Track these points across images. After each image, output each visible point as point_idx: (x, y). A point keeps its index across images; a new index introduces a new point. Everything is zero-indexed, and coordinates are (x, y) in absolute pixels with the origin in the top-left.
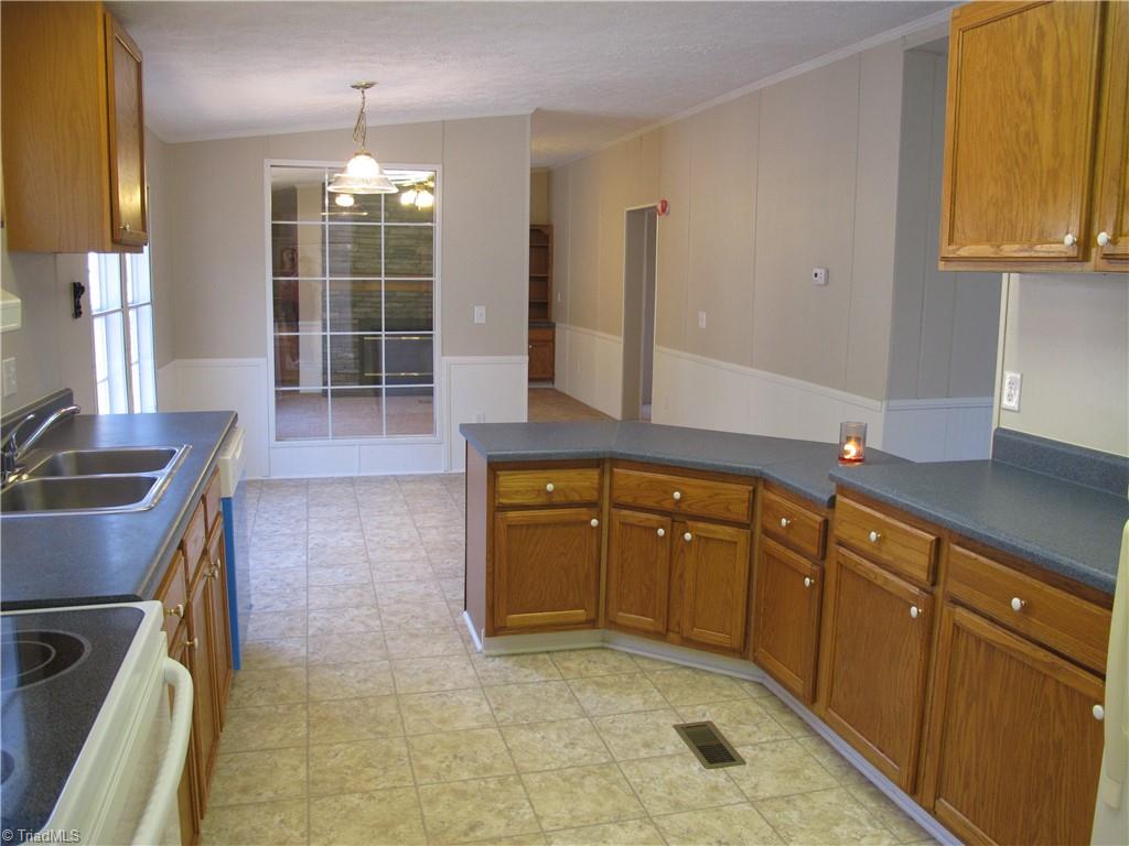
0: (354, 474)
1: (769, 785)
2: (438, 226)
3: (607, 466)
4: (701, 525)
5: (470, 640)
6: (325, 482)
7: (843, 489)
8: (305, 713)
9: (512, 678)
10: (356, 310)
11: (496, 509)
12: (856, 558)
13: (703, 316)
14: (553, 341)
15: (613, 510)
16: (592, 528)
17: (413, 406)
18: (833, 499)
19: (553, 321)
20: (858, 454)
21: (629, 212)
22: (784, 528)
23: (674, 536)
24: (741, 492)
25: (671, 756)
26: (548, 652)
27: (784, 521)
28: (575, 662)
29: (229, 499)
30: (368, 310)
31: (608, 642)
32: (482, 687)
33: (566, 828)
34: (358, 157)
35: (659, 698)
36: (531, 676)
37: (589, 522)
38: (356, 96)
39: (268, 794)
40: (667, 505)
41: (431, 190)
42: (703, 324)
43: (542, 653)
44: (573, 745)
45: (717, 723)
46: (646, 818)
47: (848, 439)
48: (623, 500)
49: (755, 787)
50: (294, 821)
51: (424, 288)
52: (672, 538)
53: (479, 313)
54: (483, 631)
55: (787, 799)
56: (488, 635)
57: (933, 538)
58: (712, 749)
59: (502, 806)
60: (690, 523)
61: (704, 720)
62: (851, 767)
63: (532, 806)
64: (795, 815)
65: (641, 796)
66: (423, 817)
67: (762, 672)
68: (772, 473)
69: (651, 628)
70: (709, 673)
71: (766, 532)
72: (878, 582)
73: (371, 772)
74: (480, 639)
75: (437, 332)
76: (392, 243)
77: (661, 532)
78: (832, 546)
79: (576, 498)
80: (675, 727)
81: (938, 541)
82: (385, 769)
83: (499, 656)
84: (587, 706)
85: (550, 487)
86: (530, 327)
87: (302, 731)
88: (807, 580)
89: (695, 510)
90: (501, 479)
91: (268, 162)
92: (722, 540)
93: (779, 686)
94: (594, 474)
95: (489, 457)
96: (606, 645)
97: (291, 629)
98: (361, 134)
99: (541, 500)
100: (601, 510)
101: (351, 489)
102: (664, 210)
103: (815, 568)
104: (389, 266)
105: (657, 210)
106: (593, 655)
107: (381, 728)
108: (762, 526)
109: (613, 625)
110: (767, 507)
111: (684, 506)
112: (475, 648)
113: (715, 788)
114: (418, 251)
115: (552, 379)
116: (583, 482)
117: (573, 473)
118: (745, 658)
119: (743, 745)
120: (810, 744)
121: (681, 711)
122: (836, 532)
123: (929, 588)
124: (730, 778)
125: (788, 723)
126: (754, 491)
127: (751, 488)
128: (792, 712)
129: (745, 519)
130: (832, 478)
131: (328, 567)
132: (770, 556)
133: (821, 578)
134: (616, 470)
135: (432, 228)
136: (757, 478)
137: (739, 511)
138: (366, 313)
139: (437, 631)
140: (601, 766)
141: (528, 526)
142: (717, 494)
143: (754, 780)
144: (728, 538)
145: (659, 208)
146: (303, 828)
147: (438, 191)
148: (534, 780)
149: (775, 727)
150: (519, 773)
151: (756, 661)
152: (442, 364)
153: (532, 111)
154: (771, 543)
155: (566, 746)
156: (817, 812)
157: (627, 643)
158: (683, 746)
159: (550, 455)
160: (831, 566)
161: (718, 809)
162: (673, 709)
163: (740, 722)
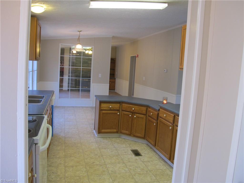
0: (74, 106)
1: (146, 159)
2: (93, 58)
3: (121, 103)
4: (137, 114)
5: (95, 135)
6: (68, 107)
7: (161, 108)
8: (64, 145)
9: (102, 141)
10: (75, 74)
11: (101, 110)
12: (162, 119)
13: (144, 78)
14: (115, 82)
15: (122, 112)
16: (118, 115)
17: (86, 94)
18: (159, 109)
19: (115, 78)
20: (166, 103)
21: (131, 57)
22: (151, 115)
23: (132, 116)
24: (144, 108)
25: (130, 154)
26: (109, 137)
27: (151, 114)
28: (114, 139)
29: (53, 105)
30: (78, 74)
31: (120, 136)
32: (97, 142)
33: (109, 164)
34: (78, 45)
35: (128, 145)
36: (106, 141)
37: (117, 113)
38: (79, 33)
39: (58, 156)
40: (131, 111)
41: (92, 51)
42: (144, 79)
43: (108, 137)
44: (112, 152)
45: (138, 150)
46: (124, 163)
47: (164, 100)
48: (123, 110)
49: (144, 159)
50: (62, 161)
51: (89, 70)
52: (132, 117)
53: (100, 75)
54: (97, 133)
55: (149, 161)
56: (98, 133)
57: (174, 115)
58: (137, 153)
59: (98, 160)
60: (135, 114)
61: (136, 149)
62: (161, 157)
63: (104, 160)
64: (150, 164)
65: (123, 160)
66: (85, 161)
67: (148, 142)
68: (150, 105)
69: (128, 133)
70: (138, 142)
71: (149, 116)
72: (166, 123)
73: (76, 154)
74: (97, 134)
75: (91, 78)
76: (83, 60)
77: (130, 116)
78: (159, 118)
79: (115, 109)
80: (131, 150)
81: (174, 116)
82: (78, 154)
83: (100, 138)
84: (115, 146)
85: (111, 107)
86: (110, 79)
87: (64, 147)
88: (155, 124)
89: (137, 112)
90: (102, 105)
91: (60, 44)
92: (141, 117)
93: (150, 144)
94: (118, 105)
95: (100, 101)
96: (120, 137)
97: (62, 132)
98: (79, 40)
99: (109, 109)
100: (120, 111)
101: (73, 108)
102: (138, 57)
103: (156, 122)
104: (83, 65)
105: (136, 57)
106: (117, 138)
107: (78, 148)
108: (148, 115)
109: (121, 133)
110: (149, 111)
111: (134, 111)
112: (96, 136)
113: (136, 159)
114: (88, 62)
115: (114, 90)
116: (117, 106)
117: (115, 104)
118: (145, 139)
119: (143, 153)
120: (155, 154)
121: (132, 148)
122: (159, 115)
123: (173, 124)
124: (139, 158)
125: (152, 151)
126: (147, 109)
127: (146, 108)
128: (152, 149)
129: (145, 113)
130: (159, 106)
131: (69, 122)
132: (149, 120)
133: (157, 123)
134: (123, 104)
135: (91, 58)
136: (147, 106)
137: (144, 112)
138: (77, 74)
139: (89, 133)
140: (117, 155)
141: (106, 114)
142: (140, 109)
143: (143, 158)
144: (142, 117)
145: (137, 56)
146: (64, 162)
147: (93, 51)
148: (105, 157)
149: (149, 151)
150: (102, 156)
151: (146, 140)
152: (92, 85)
153: (112, 36)
154: (150, 118)
155: (111, 152)
156: (154, 164)
157: (124, 136)
158: (132, 153)
159: (111, 101)
160: (159, 121)
161: (136, 162)
162: (131, 147)
163: (143, 150)
